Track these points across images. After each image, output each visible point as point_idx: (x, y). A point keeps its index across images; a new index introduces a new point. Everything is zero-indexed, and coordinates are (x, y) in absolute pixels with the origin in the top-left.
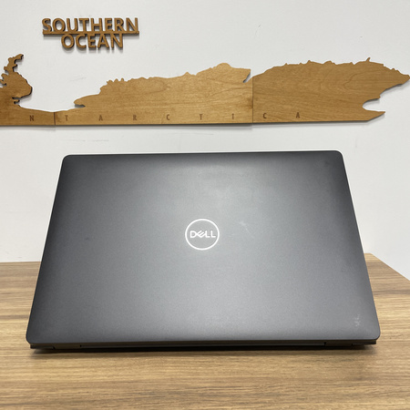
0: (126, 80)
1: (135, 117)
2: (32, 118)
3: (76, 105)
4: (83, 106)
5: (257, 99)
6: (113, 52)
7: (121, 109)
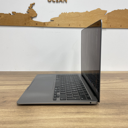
0: (67, 13)
1: (69, 25)
2: (37, 24)
3: (51, 21)
4: (53, 21)
5: (108, 20)
6: (64, 3)
7: (65, 22)
